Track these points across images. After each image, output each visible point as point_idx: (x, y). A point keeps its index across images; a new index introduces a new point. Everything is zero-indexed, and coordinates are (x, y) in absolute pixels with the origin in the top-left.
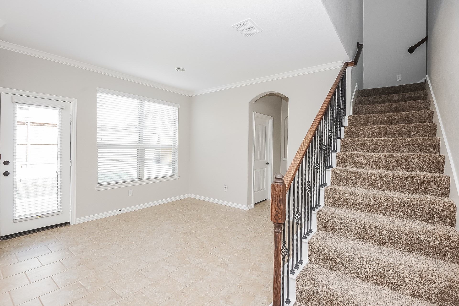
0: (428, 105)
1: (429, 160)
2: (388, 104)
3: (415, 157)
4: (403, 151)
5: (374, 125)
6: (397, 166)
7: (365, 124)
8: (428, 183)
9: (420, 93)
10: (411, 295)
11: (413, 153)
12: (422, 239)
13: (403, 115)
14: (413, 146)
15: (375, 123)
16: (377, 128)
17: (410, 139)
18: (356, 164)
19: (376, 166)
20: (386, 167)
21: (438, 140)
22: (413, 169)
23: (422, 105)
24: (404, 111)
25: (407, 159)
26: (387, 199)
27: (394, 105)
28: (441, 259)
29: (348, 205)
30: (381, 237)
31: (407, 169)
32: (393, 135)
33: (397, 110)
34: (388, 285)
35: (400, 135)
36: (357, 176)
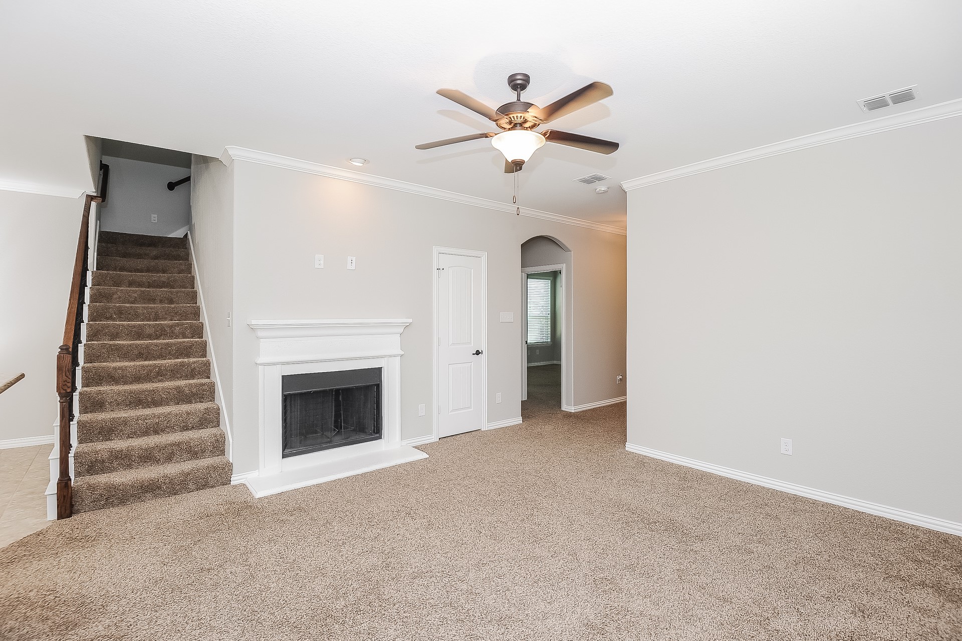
0: (189, 268)
1: (191, 327)
2: (146, 261)
3: (178, 325)
4: (165, 319)
5: (129, 287)
6: (161, 336)
7: (117, 284)
8: (190, 347)
9: (181, 252)
10: (181, 431)
11: (176, 321)
12: (187, 391)
13: (164, 277)
14: (176, 313)
15: (131, 284)
16: (135, 292)
17: (173, 306)
18: (114, 336)
19: (139, 335)
20: (150, 337)
21: (198, 308)
22: (177, 337)
23: (183, 267)
24: (164, 272)
25: (171, 327)
26: (155, 366)
27: (153, 263)
28: (201, 402)
29: (113, 381)
30: (153, 399)
31: (171, 337)
32: (153, 300)
33: (156, 270)
34: (163, 431)
35: (161, 302)
36: (118, 348)
